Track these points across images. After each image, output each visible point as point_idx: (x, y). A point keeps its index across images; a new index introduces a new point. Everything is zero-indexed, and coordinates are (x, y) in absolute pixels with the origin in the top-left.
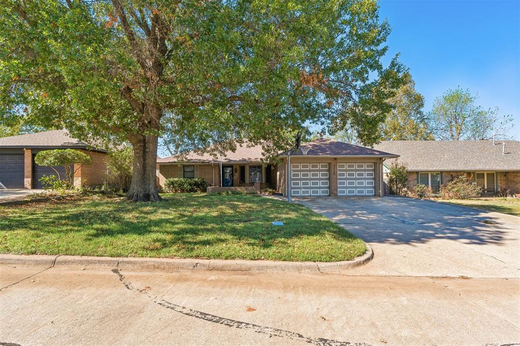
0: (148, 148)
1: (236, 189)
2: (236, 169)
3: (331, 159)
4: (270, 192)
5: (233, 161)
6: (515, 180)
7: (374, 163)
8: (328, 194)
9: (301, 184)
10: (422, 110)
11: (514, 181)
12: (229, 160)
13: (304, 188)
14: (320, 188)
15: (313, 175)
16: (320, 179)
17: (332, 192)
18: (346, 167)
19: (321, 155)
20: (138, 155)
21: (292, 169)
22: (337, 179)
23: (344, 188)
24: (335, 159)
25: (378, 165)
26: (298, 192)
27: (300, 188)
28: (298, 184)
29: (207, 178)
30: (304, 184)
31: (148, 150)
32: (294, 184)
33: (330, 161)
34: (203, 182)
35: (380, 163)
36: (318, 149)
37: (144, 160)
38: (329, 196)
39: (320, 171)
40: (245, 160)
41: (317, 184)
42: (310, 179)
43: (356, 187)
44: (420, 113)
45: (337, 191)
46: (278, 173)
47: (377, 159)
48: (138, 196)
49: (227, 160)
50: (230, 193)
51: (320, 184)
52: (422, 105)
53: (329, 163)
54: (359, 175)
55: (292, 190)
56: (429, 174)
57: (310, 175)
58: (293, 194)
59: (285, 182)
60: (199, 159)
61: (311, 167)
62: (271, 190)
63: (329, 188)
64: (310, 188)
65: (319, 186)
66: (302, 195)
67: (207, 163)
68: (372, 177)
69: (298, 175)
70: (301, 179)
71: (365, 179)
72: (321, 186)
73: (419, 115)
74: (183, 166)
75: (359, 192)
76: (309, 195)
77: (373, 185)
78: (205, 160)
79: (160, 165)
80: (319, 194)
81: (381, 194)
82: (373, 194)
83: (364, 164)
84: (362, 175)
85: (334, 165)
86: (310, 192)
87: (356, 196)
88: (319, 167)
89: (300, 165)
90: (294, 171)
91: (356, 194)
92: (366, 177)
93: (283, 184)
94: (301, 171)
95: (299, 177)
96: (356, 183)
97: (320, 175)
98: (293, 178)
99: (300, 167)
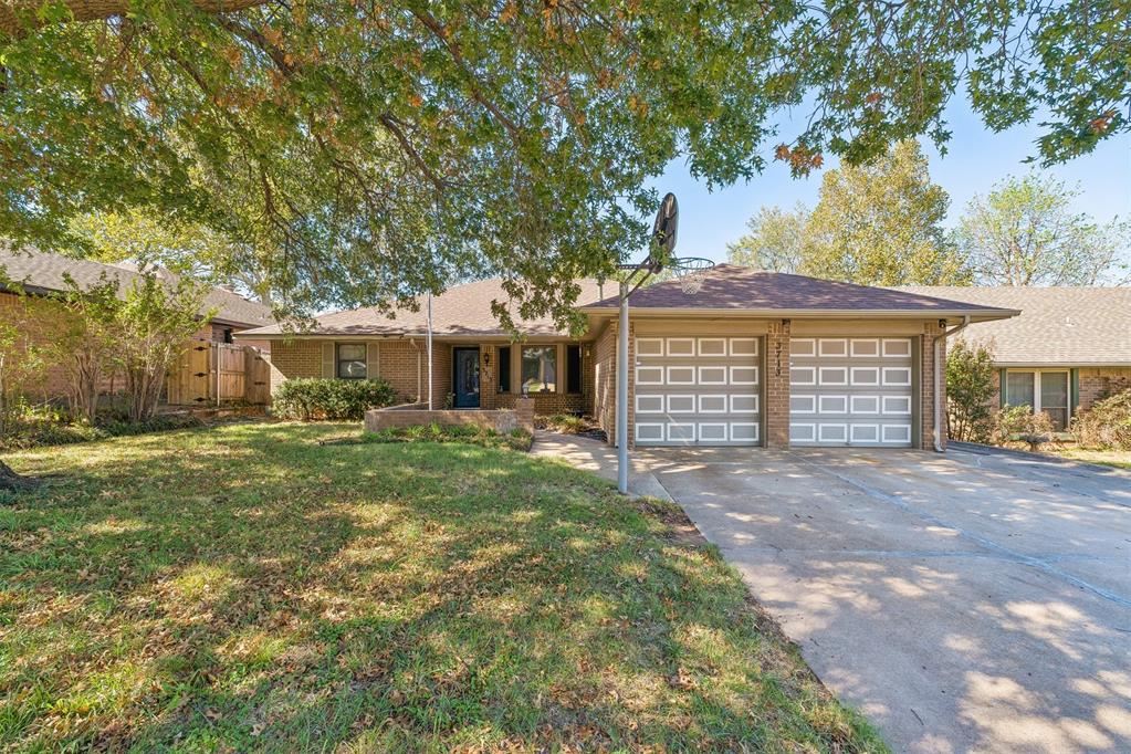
2: (486, 355)
3: (769, 320)
4: (570, 426)
5: (470, 331)
7: (914, 338)
8: (757, 439)
9: (665, 404)
12: (462, 328)
13: (677, 418)
14: (728, 418)
15: (707, 376)
16: (729, 390)
17: (769, 432)
18: (817, 348)
19: (738, 309)
21: (637, 354)
22: (787, 390)
23: (809, 424)
24: (785, 321)
25: (928, 345)
26: (656, 432)
27: (664, 418)
28: (655, 404)
29: (398, 377)
30: (675, 404)
32: (644, 404)
33: (764, 331)
34: (385, 389)
35: (936, 339)
36: (725, 292)
38: (760, 444)
39: (729, 361)
41: (719, 404)
42: (697, 390)
43: (850, 418)
45: (787, 431)
46: (597, 367)
47: (927, 322)
49: (455, 330)
50: (436, 430)
51: (729, 404)
53: (761, 338)
54: (859, 376)
56: (1036, 376)
57: (697, 376)
58: (640, 437)
59: (614, 397)
60: (378, 325)
61: (700, 350)
62: (573, 420)
63: (760, 418)
64: (697, 418)
65: (725, 411)
66: (669, 439)
67: (398, 337)
68: (905, 384)
69: (655, 375)
70: (665, 390)
71: (881, 390)
72: (732, 411)
73: (932, 238)
74: (336, 344)
75: (858, 433)
76: (694, 440)
77: (907, 410)
78: (395, 330)
79: (271, 341)
80: (725, 439)
81: (937, 442)
82: (905, 441)
83: (877, 341)
84: (871, 376)
85: (779, 344)
86: (698, 432)
87: (848, 446)
88: (728, 349)
89: (665, 344)
90: (644, 362)
91: (849, 438)
92: (884, 384)
93: (607, 403)
94: (666, 362)
95: (662, 383)
96: (850, 404)
97: (728, 376)
98: (641, 383)
99: (665, 348)
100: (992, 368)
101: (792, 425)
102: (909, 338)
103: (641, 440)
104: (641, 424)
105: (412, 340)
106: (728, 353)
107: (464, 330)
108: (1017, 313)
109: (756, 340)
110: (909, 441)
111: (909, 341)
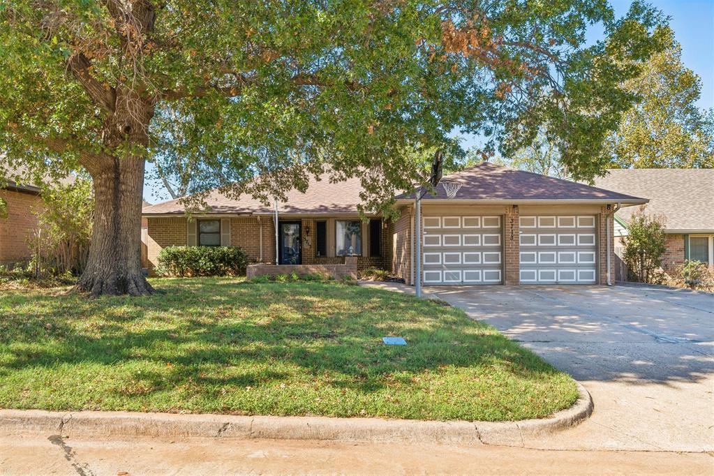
0: (124, 183)
1: (307, 269)
2: (307, 227)
3: (506, 206)
4: (379, 276)
5: (300, 210)
7: (596, 216)
8: (500, 280)
9: (442, 259)
10: (695, 104)
12: (293, 208)
13: (449, 267)
14: (482, 267)
15: (468, 240)
16: (482, 249)
17: (507, 275)
18: (537, 223)
19: (486, 199)
20: (103, 198)
21: (424, 227)
22: (517, 248)
23: (532, 269)
24: (515, 206)
25: (603, 220)
26: (436, 276)
27: (441, 267)
28: (436, 258)
29: (247, 245)
30: (449, 258)
31: (123, 187)
32: (429, 259)
33: (503, 212)
34: (240, 254)
35: (607, 216)
36: (479, 187)
37: (117, 207)
38: (502, 283)
39: (482, 231)
40: (326, 209)
41: (476, 258)
42: (462, 249)
43: (557, 266)
44: (692, 111)
45: (518, 274)
46: (395, 236)
47: (601, 206)
48: (102, 283)
49: (288, 209)
50: (295, 277)
51: (482, 258)
52: (695, 95)
53: (502, 216)
54: (563, 240)
55: (424, 254)
56: (709, 239)
57: (462, 241)
58: (426, 280)
59: (410, 254)
60: (229, 206)
61: (463, 224)
62: (380, 272)
63: (502, 267)
64: (462, 267)
65: (480, 263)
66: (445, 281)
67: (248, 215)
68: (592, 245)
69: (436, 240)
70: (442, 249)
71: (577, 248)
72: (484, 263)
73: (689, 116)
74: (197, 220)
75: (563, 276)
76: (460, 281)
77: (593, 260)
78: (244, 209)
79: (148, 219)
80: (480, 280)
81: (609, 280)
82: (592, 280)
83: (574, 217)
84: (570, 240)
85: (512, 220)
86: (462, 276)
87: (557, 283)
88: (481, 223)
89: (442, 220)
90: (429, 232)
91: (557, 279)
92: (579, 244)
93: (405, 259)
94: (442, 232)
95: (440, 245)
96: (557, 257)
97: (482, 241)
98: (427, 245)
99: (442, 223)
100: (665, 234)
101: (521, 271)
102: (593, 215)
103: (427, 281)
104: (427, 272)
105: (259, 218)
106: (481, 226)
108: (647, 201)
109: (499, 218)
110: (594, 280)
111: (594, 217)
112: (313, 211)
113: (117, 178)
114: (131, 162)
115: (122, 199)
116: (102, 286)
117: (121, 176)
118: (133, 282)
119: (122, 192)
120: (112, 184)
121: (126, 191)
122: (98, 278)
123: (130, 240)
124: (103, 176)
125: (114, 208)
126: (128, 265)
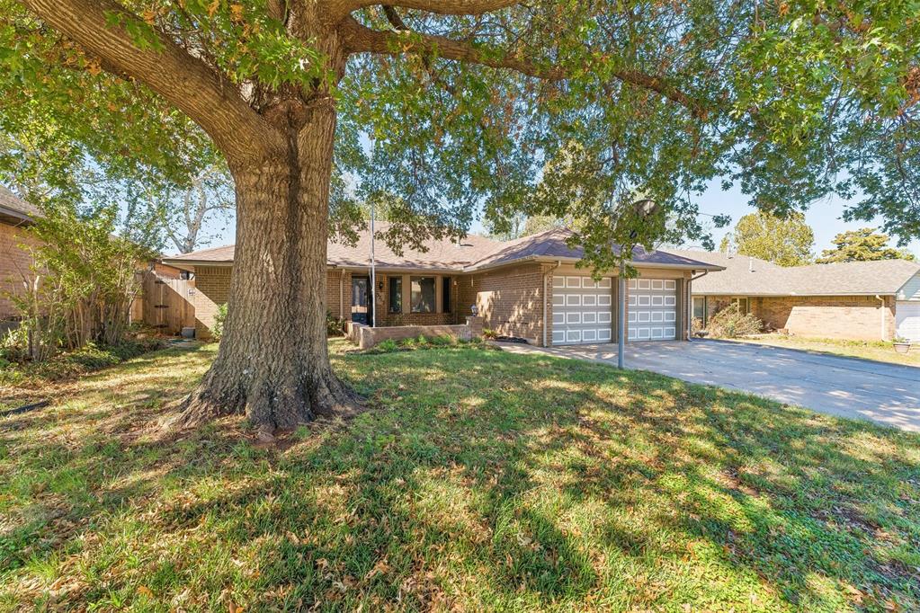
0: (306, 190)
2: (381, 283)
4: (489, 335)
5: (389, 265)
6: (773, 309)
7: (677, 280)
8: (610, 339)
9: (566, 318)
11: (770, 311)
13: (572, 327)
14: (597, 326)
15: (586, 300)
16: (597, 309)
17: (616, 334)
18: (637, 284)
20: (262, 215)
21: (553, 286)
22: (627, 309)
23: (634, 327)
25: (684, 285)
26: (560, 336)
27: (564, 327)
28: (560, 318)
30: (570, 318)
31: (305, 196)
35: (688, 281)
37: (294, 237)
38: (612, 341)
39: (597, 292)
40: (413, 265)
41: (592, 318)
42: (582, 309)
43: (651, 325)
45: (627, 333)
46: (485, 294)
47: (684, 271)
48: (271, 395)
50: (423, 340)
51: (597, 317)
53: (613, 278)
54: (655, 301)
57: (581, 300)
59: (543, 314)
61: (583, 285)
62: (489, 331)
63: (613, 326)
64: (582, 327)
65: (595, 322)
66: (567, 341)
67: (332, 268)
68: (673, 305)
69: (561, 300)
70: (566, 309)
71: (664, 309)
75: (654, 333)
76: (580, 340)
77: (674, 319)
79: (195, 267)
80: (595, 339)
81: (689, 337)
82: (673, 336)
83: (662, 281)
84: (660, 301)
86: (582, 336)
87: (650, 340)
88: (597, 283)
89: (566, 280)
91: (651, 336)
92: (665, 305)
94: (566, 291)
95: (564, 305)
96: (651, 316)
97: (597, 300)
99: (565, 283)
101: (629, 329)
105: (344, 271)
106: (597, 286)
107: (383, 264)
108: (725, 269)
109: (610, 279)
110: (675, 336)
111: (675, 281)
112: (401, 266)
113: (294, 179)
114: (318, 151)
115: (304, 222)
116: (271, 401)
117: (303, 175)
118: (324, 385)
119: (304, 207)
120: (284, 188)
121: (311, 205)
122: (258, 383)
123: (317, 303)
124: (266, 169)
125: (290, 239)
126: (315, 352)
